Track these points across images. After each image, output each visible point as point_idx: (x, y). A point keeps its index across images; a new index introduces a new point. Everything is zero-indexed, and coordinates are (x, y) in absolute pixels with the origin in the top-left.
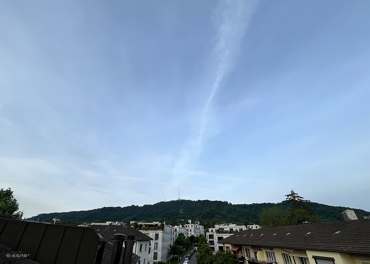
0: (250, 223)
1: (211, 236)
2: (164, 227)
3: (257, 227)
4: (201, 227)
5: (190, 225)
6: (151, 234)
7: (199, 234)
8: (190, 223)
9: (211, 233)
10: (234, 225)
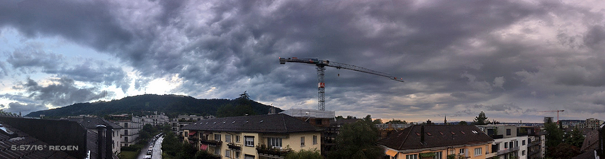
0: (207, 114)
1: (174, 125)
2: (132, 118)
3: (212, 117)
4: (166, 117)
5: (156, 116)
6: (122, 124)
7: (163, 123)
8: (157, 114)
9: (175, 122)
10: (194, 116)
